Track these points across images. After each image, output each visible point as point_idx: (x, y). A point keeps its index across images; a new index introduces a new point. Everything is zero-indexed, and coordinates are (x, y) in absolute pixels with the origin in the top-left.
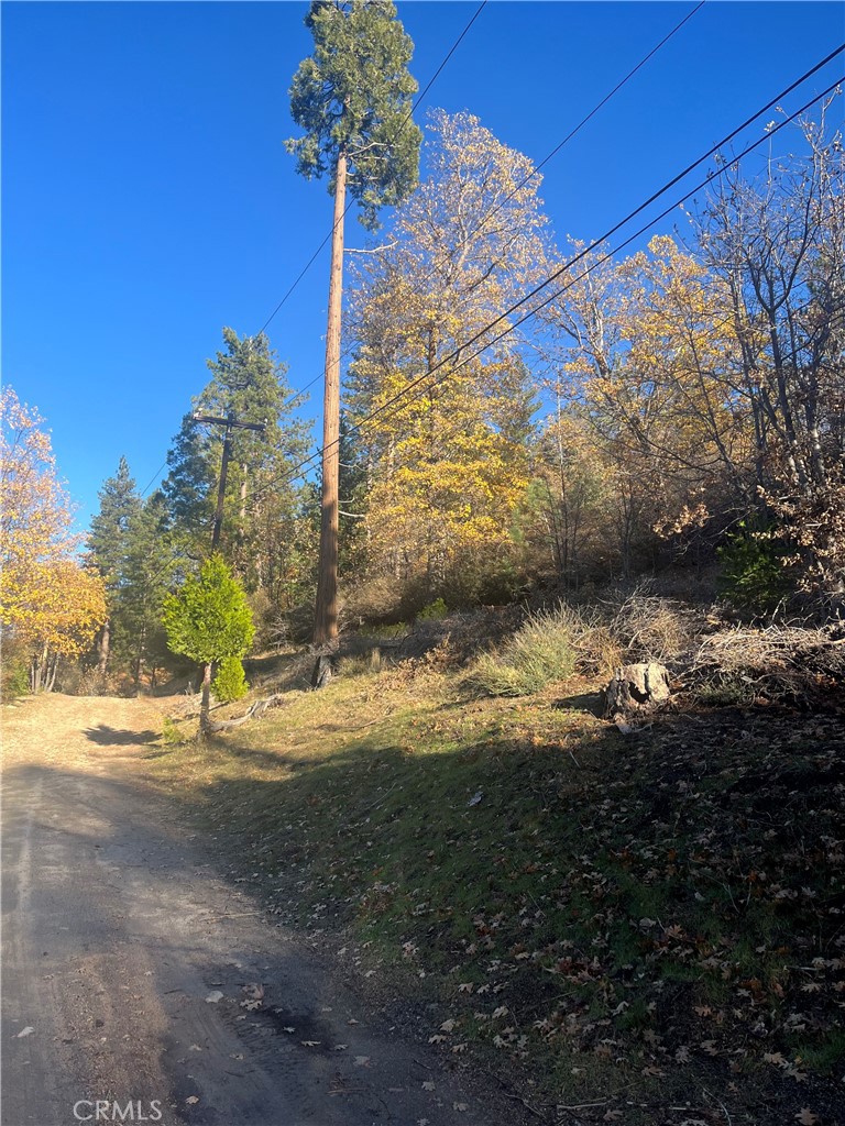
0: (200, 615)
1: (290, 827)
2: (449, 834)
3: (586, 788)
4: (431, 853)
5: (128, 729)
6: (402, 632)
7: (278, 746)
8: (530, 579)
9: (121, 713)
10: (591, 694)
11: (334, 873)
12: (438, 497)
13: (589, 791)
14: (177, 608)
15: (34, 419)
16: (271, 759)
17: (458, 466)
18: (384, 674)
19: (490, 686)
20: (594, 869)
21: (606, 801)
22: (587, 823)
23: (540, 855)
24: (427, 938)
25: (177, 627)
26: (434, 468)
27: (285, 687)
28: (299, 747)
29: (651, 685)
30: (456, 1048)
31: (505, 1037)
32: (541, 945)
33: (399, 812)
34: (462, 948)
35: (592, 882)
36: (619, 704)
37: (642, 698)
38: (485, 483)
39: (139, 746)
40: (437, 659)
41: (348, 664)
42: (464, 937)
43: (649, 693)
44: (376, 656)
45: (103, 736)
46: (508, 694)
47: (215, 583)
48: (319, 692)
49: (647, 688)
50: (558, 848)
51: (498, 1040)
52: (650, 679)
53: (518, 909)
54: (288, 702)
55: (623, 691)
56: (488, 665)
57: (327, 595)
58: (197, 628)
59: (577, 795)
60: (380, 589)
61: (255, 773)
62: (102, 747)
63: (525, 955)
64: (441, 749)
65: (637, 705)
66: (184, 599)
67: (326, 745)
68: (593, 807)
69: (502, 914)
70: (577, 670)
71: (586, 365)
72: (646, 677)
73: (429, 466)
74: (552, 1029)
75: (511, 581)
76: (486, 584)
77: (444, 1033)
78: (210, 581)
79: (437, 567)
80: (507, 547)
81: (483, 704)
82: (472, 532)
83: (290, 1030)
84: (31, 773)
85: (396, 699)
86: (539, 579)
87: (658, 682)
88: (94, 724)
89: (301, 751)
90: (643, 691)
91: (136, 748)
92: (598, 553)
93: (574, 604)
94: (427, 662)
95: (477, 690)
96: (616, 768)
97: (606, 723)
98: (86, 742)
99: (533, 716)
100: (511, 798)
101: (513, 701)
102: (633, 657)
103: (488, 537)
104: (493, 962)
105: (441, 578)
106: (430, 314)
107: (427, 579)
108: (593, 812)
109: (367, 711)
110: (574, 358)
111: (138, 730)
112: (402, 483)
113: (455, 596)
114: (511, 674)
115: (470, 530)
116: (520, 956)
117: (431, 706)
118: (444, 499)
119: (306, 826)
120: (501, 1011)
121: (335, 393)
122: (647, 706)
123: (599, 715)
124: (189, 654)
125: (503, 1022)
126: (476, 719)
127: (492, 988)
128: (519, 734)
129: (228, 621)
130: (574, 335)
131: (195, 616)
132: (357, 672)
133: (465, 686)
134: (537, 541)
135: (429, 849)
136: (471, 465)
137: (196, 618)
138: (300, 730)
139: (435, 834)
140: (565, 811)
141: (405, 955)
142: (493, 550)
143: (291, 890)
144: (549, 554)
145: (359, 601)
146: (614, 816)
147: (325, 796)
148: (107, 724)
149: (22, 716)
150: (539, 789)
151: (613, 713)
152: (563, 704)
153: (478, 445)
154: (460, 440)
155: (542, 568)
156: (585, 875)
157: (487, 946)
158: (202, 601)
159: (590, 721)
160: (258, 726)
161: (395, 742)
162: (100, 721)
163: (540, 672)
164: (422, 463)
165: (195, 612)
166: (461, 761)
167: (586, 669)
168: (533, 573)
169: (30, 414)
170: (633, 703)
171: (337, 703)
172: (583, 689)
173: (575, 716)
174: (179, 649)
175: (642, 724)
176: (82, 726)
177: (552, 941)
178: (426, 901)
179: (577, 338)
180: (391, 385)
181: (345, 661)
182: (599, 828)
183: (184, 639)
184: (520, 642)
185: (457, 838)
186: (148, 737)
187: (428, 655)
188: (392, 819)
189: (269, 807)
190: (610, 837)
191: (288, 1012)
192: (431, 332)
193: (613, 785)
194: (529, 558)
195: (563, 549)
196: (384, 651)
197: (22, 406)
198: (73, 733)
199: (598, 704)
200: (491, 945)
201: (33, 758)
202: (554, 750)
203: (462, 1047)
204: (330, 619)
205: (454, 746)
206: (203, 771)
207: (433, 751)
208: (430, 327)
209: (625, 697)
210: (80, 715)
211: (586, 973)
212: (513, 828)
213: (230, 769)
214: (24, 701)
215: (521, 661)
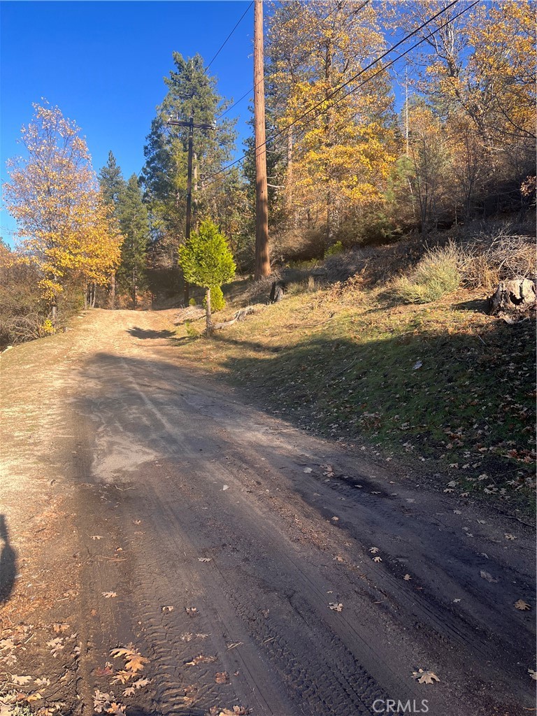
0: (202, 258)
1: (293, 383)
2: (407, 385)
3: (495, 357)
4: (398, 396)
5: (152, 329)
6: (314, 265)
7: (258, 338)
8: (398, 226)
9: (145, 319)
10: (477, 300)
11: (334, 408)
12: (334, 171)
13: (498, 359)
14: (188, 254)
16: (257, 347)
17: (349, 148)
18: (320, 292)
19: (406, 297)
20: (516, 403)
21: (511, 364)
22: (502, 377)
23: (476, 396)
24: (418, 441)
25: (189, 266)
26: (332, 150)
27: (254, 301)
28: (274, 338)
29: (524, 293)
30: (463, 495)
31: (491, 489)
32: (494, 444)
33: (365, 373)
34: (444, 446)
35: (518, 410)
36: (502, 305)
37: (517, 302)
38: (368, 160)
39: (164, 339)
40: (356, 282)
41: (293, 287)
42: (443, 440)
43: (523, 298)
44: (311, 283)
45: (137, 333)
46: (418, 303)
47: (209, 237)
48: (277, 304)
49: (521, 295)
50: (488, 391)
51: (486, 490)
52: (524, 289)
53: (472, 424)
54: (258, 312)
55: (505, 298)
56: (403, 284)
57: (262, 242)
58: (201, 265)
59: (490, 361)
60: (296, 236)
61: (251, 354)
62: (142, 340)
63: (485, 449)
64: (381, 338)
65: (514, 306)
66: (191, 248)
67: (296, 337)
68: (503, 368)
69: (461, 428)
70: (461, 286)
71: (441, 67)
72: (521, 288)
73: (328, 149)
74: (519, 485)
75: (386, 228)
76: (368, 230)
77: (451, 487)
78: (206, 236)
79: (333, 221)
80: (381, 204)
81: (401, 308)
82: (358, 195)
83: (359, 486)
84: (104, 359)
85: (333, 307)
86: (404, 225)
87: (529, 291)
88: (131, 326)
89: (276, 341)
90: (518, 297)
91: (163, 340)
94: (350, 284)
95: (392, 300)
96: (512, 345)
97: (492, 318)
98: (132, 337)
99: (438, 315)
100: (443, 364)
101: (421, 307)
102: (506, 274)
103: (369, 198)
104: (466, 453)
105: (336, 228)
106: (328, 33)
107: (326, 229)
108: (505, 371)
109: (316, 315)
110: (432, 63)
111: (159, 329)
112: (309, 163)
114: (420, 290)
115: (358, 193)
116: (481, 450)
117: (360, 311)
118: (338, 172)
119: (303, 383)
120: (483, 476)
121: (261, 98)
122: (522, 306)
123: (488, 313)
124: (198, 283)
125: (486, 482)
126: (400, 318)
127: (471, 465)
128: (437, 327)
129: (220, 261)
130: (432, 44)
131: (199, 259)
132: (298, 292)
133: (382, 297)
134: (403, 199)
135: (396, 394)
136: (357, 147)
138: (273, 328)
139: (396, 385)
140: (484, 370)
141: (407, 450)
142: (371, 207)
143: (311, 418)
144: (412, 207)
146: (520, 373)
147: (309, 365)
148: (138, 326)
149: (88, 323)
150: (461, 358)
151: (498, 311)
152: (462, 307)
153: (362, 132)
154: (349, 129)
155: (407, 218)
156: (512, 406)
157: (458, 445)
158: (203, 249)
159: (483, 318)
160: (242, 326)
161: (343, 335)
162: (134, 325)
163: (439, 288)
164: (323, 147)
165: (199, 256)
166: (399, 344)
167: (468, 284)
168: (400, 222)
169: (71, 126)
170: (512, 305)
171: (292, 311)
172: (469, 297)
173: (469, 315)
174: (191, 280)
175: (521, 318)
176: (124, 328)
177: (501, 441)
178: (407, 421)
179: (435, 46)
180: (300, 90)
181: (292, 285)
182: (512, 380)
183: (194, 273)
185: (412, 387)
186: (165, 334)
187: (351, 279)
188: (360, 378)
189: (274, 372)
190: (521, 385)
191: (352, 478)
192: (327, 47)
193: (513, 355)
194: (396, 211)
195: (423, 203)
196: (317, 277)
197: (66, 120)
198: (121, 332)
199: (487, 306)
200: (461, 444)
201: (101, 348)
202: (464, 335)
203: (466, 494)
204: (264, 260)
205: (389, 335)
206: (218, 355)
207: (374, 338)
208: (327, 44)
209: (507, 301)
210: (120, 321)
211: (529, 457)
212: (450, 381)
213: (234, 352)
214: (84, 314)
215: (426, 281)
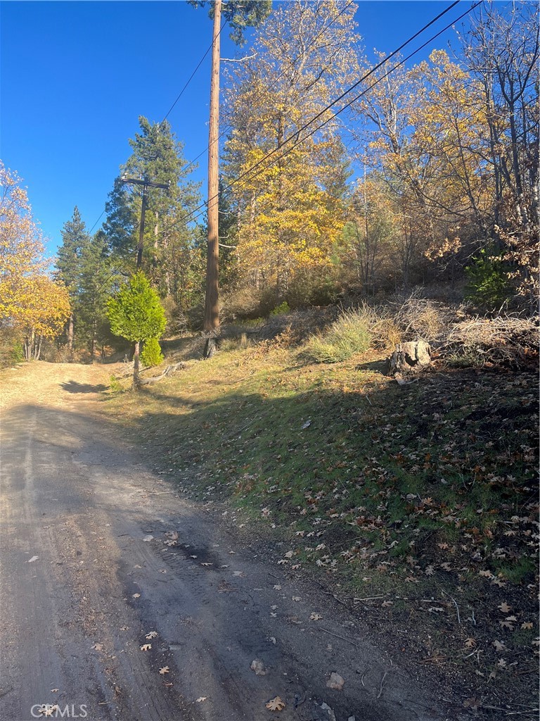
0: (131, 311)
1: (192, 441)
2: (290, 445)
3: (376, 417)
4: (279, 457)
5: (88, 383)
6: (260, 323)
7: (183, 393)
8: (343, 289)
9: (84, 373)
10: (380, 361)
11: (219, 468)
12: (284, 234)
13: (378, 420)
14: (116, 307)
15: (16, 179)
16: (178, 402)
17: (298, 213)
18: (250, 349)
19: (317, 356)
20: (380, 466)
21: (388, 426)
22: (376, 438)
23: (346, 457)
24: (277, 505)
25: (116, 319)
26: (282, 214)
27: (187, 357)
28: (197, 394)
29: (419, 355)
30: (294, 567)
31: (324, 561)
32: (346, 509)
33: (259, 432)
34: (298, 511)
35: (378, 473)
36: (398, 366)
37: (413, 363)
38: (315, 225)
39: (95, 394)
40: (283, 340)
41: (226, 343)
42: (299, 505)
43: (418, 360)
44: (244, 339)
45: (72, 387)
46: (328, 361)
47: (140, 290)
48: (208, 361)
49: (416, 357)
50: (358, 453)
51: (319, 562)
52: (418, 351)
53: (332, 489)
54: (189, 367)
55: (401, 359)
56: (316, 343)
57: (212, 299)
58: (129, 319)
59: (370, 422)
60: (246, 296)
61: (169, 410)
62: (72, 394)
63: (336, 515)
64: (285, 395)
65: (410, 367)
66: (120, 301)
67: (214, 393)
68: (380, 429)
69: (322, 492)
70: (372, 347)
71: (383, 143)
72: (416, 350)
73: (278, 213)
74: (351, 556)
75: (331, 291)
76: (315, 293)
77: (287, 558)
78: (136, 289)
79: (283, 282)
80: (329, 268)
81: (311, 368)
82: (306, 258)
83: (194, 557)
84: (30, 409)
85: (257, 365)
86: (349, 289)
87: (424, 353)
88: (66, 380)
89: (197, 397)
90: (414, 359)
91: (93, 395)
92: (388, 272)
93: (371, 304)
94: (277, 342)
95: (309, 359)
96: (395, 406)
97: (389, 379)
98: (62, 391)
99: (343, 375)
100: (329, 424)
101: (331, 366)
102: (408, 338)
103: (316, 262)
104: (317, 519)
105: (286, 288)
106: (279, 107)
107: (277, 289)
108: (380, 432)
109: (239, 373)
110: (376, 139)
111: (95, 383)
112: (260, 225)
113: (295, 301)
114: (330, 349)
115: (305, 257)
116: (333, 516)
117: (279, 369)
118: (288, 236)
119: (202, 441)
120: (321, 546)
121: (215, 162)
122: (416, 368)
123: (385, 374)
124: (125, 336)
125: (322, 552)
126: (306, 378)
127: (316, 534)
128: (335, 386)
129: (149, 315)
130: (376, 122)
131: (128, 312)
132: (232, 348)
133: (300, 356)
134: (349, 264)
135: (278, 454)
136: (306, 213)
137: (128, 313)
138: (197, 384)
139: (282, 445)
140: (362, 431)
141: (263, 515)
142: (319, 270)
143: (193, 479)
144: (356, 273)
145: (233, 304)
146: (393, 434)
147: (213, 423)
148: (75, 380)
149: (21, 375)
150: (347, 418)
151: (394, 372)
152: (363, 367)
153: (311, 199)
154: (299, 195)
155: (351, 282)
156: (374, 469)
157: (313, 510)
158: (132, 302)
159: (379, 378)
160: (170, 381)
161: (256, 391)
162: (71, 379)
163: (348, 348)
164: (274, 211)
165: (127, 309)
166: (298, 402)
167: (378, 346)
168: (345, 286)
169: (12, 176)
170: (407, 366)
171: (220, 367)
172: (375, 358)
173: (369, 374)
174: (118, 333)
175: (413, 379)
176: (58, 382)
177: (353, 507)
178: (276, 484)
179: (378, 124)
180: (253, 157)
181: (224, 341)
182: (383, 441)
183: (121, 326)
184: (336, 329)
185: (295, 448)
186: (101, 388)
187: (277, 337)
188: (255, 437)
189: (179, 430)
190: (390, 447)
191: (193, 547)
192: (280, 119)
193: (393, 416)
194: (343, 276)
195: (365, 269)
196: (249, 335)
197: (7, 170)
198: (54, 385)
199: (385, 367)
200: (316, 509)
201: (29, 400)
202: (356, 395)
203: (297, 566)
204: (215, 315)
205: (293, 393)
206: (136, 409)
207: (280, 396)
208: (279, 116)
209: (402, 362)
210: (57, 375)
211: (373, 525)
212: (330, 442)
213: (153, 407)
214: (21, 366)
215: (337, 341)
